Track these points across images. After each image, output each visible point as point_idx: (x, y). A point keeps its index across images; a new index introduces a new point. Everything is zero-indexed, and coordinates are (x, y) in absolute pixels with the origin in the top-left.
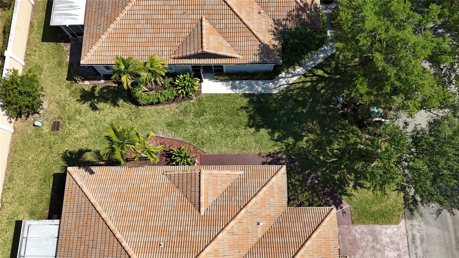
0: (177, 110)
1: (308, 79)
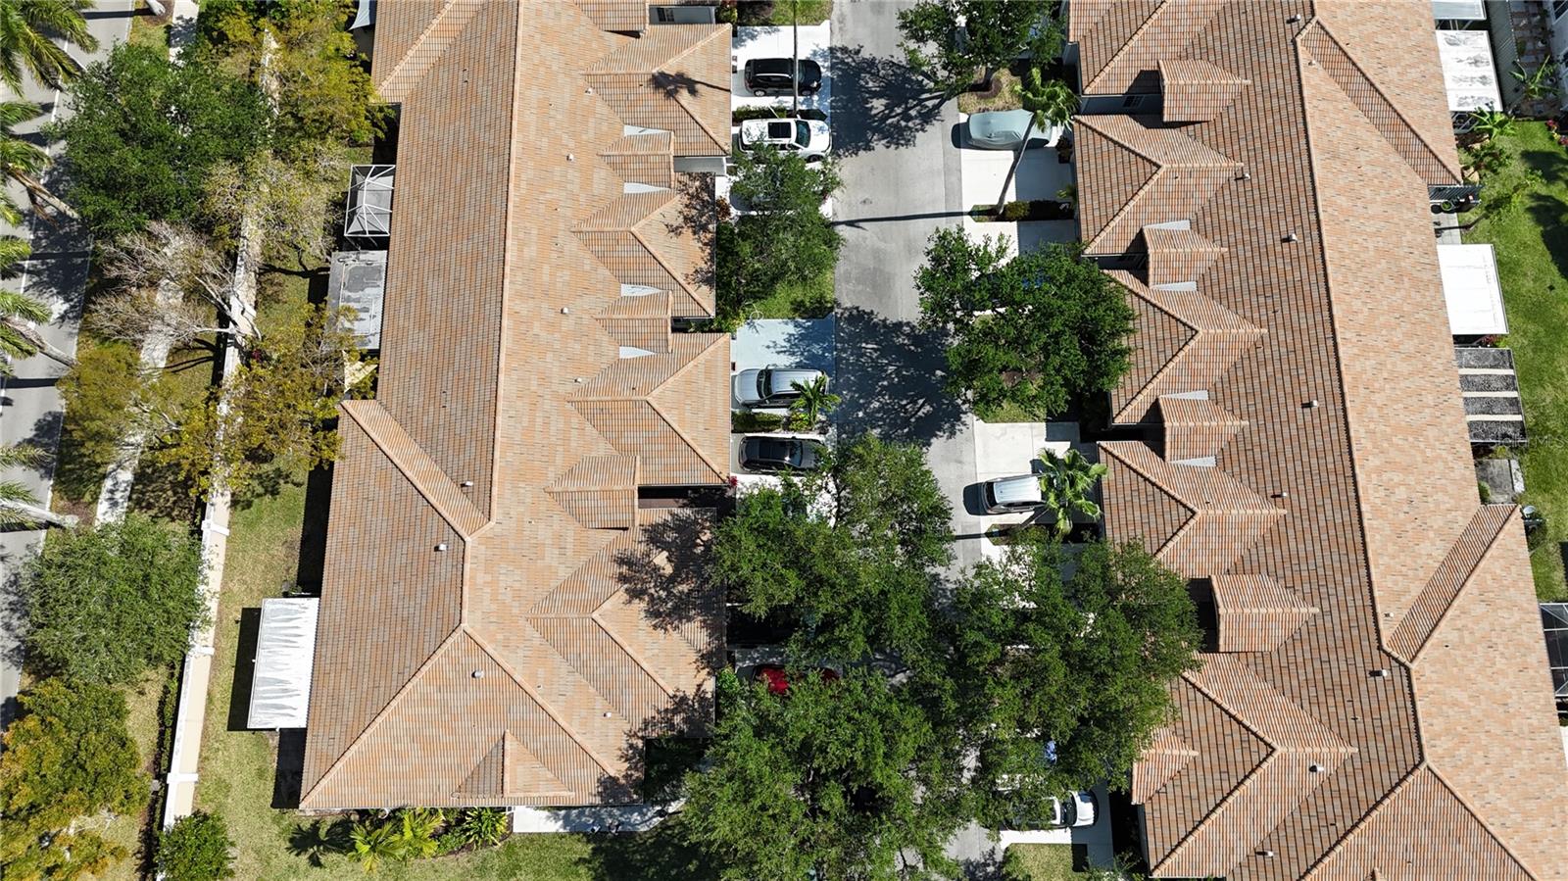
0: (469, 864)
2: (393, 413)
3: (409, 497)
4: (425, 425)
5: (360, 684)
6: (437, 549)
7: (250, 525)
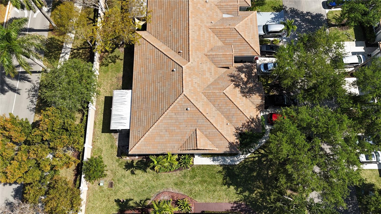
0: (180, 175)
1: (256, 155)
2: (153, 34)
3: (161, 57)
4: (164, 36)
5: (148, 114)
6: (173, 71)
7: (105, 72)
